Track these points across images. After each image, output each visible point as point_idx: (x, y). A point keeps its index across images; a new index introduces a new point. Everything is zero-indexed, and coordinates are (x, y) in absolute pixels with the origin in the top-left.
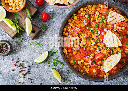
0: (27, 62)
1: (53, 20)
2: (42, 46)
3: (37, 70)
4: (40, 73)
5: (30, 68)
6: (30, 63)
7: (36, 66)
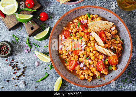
0: (22, 63)
1: (53, 19)
2: (39, 47)
3: (32, 72)
4: (35, 75)
5: (25, 70)
6: (25, 64)
7: (32, 67)
